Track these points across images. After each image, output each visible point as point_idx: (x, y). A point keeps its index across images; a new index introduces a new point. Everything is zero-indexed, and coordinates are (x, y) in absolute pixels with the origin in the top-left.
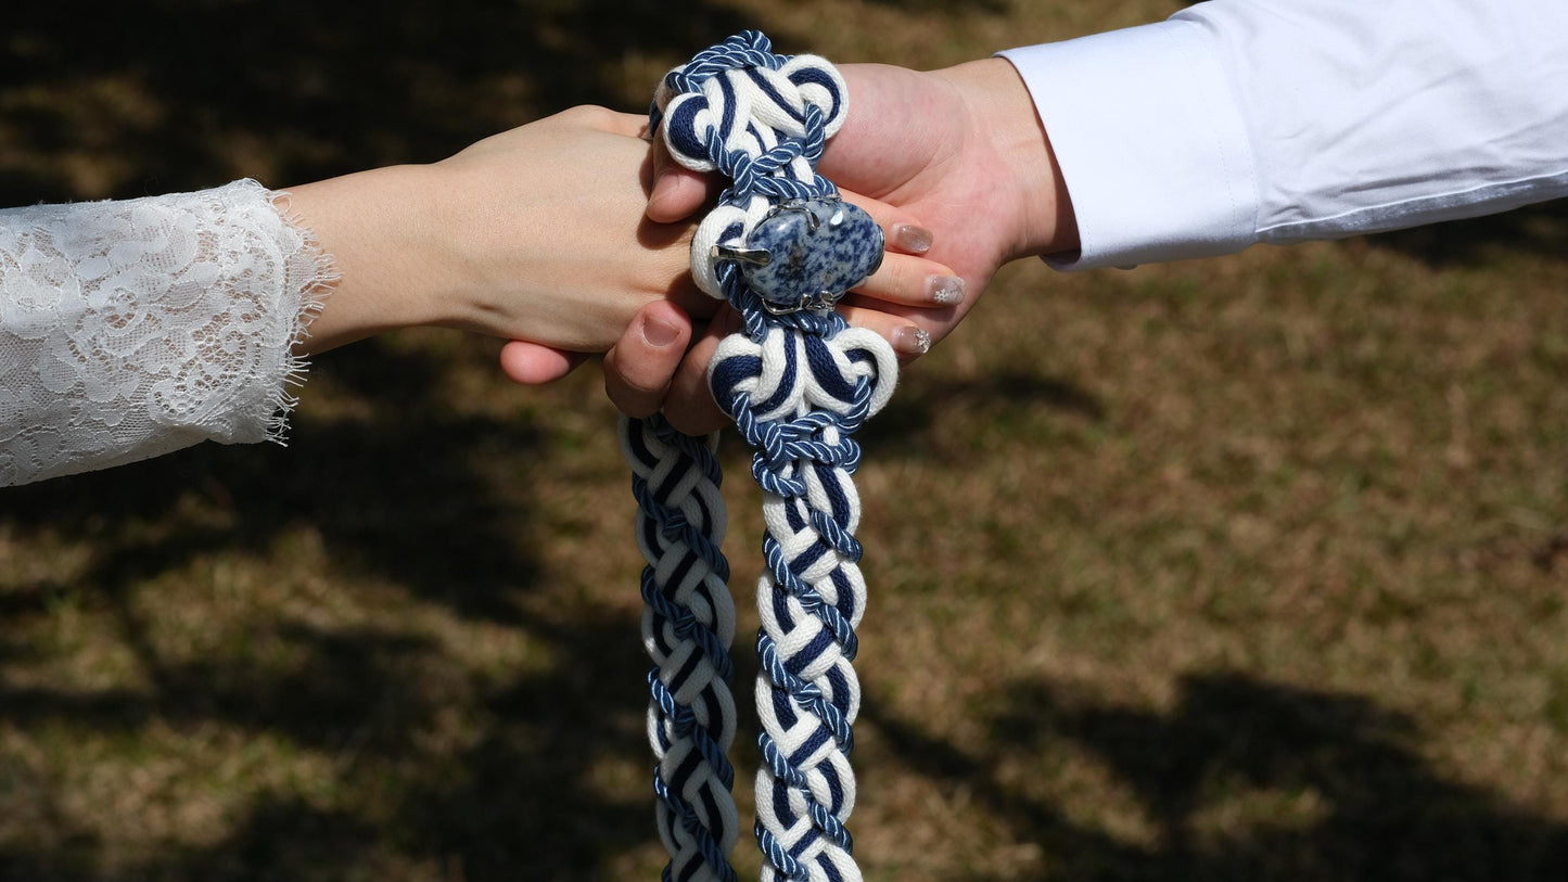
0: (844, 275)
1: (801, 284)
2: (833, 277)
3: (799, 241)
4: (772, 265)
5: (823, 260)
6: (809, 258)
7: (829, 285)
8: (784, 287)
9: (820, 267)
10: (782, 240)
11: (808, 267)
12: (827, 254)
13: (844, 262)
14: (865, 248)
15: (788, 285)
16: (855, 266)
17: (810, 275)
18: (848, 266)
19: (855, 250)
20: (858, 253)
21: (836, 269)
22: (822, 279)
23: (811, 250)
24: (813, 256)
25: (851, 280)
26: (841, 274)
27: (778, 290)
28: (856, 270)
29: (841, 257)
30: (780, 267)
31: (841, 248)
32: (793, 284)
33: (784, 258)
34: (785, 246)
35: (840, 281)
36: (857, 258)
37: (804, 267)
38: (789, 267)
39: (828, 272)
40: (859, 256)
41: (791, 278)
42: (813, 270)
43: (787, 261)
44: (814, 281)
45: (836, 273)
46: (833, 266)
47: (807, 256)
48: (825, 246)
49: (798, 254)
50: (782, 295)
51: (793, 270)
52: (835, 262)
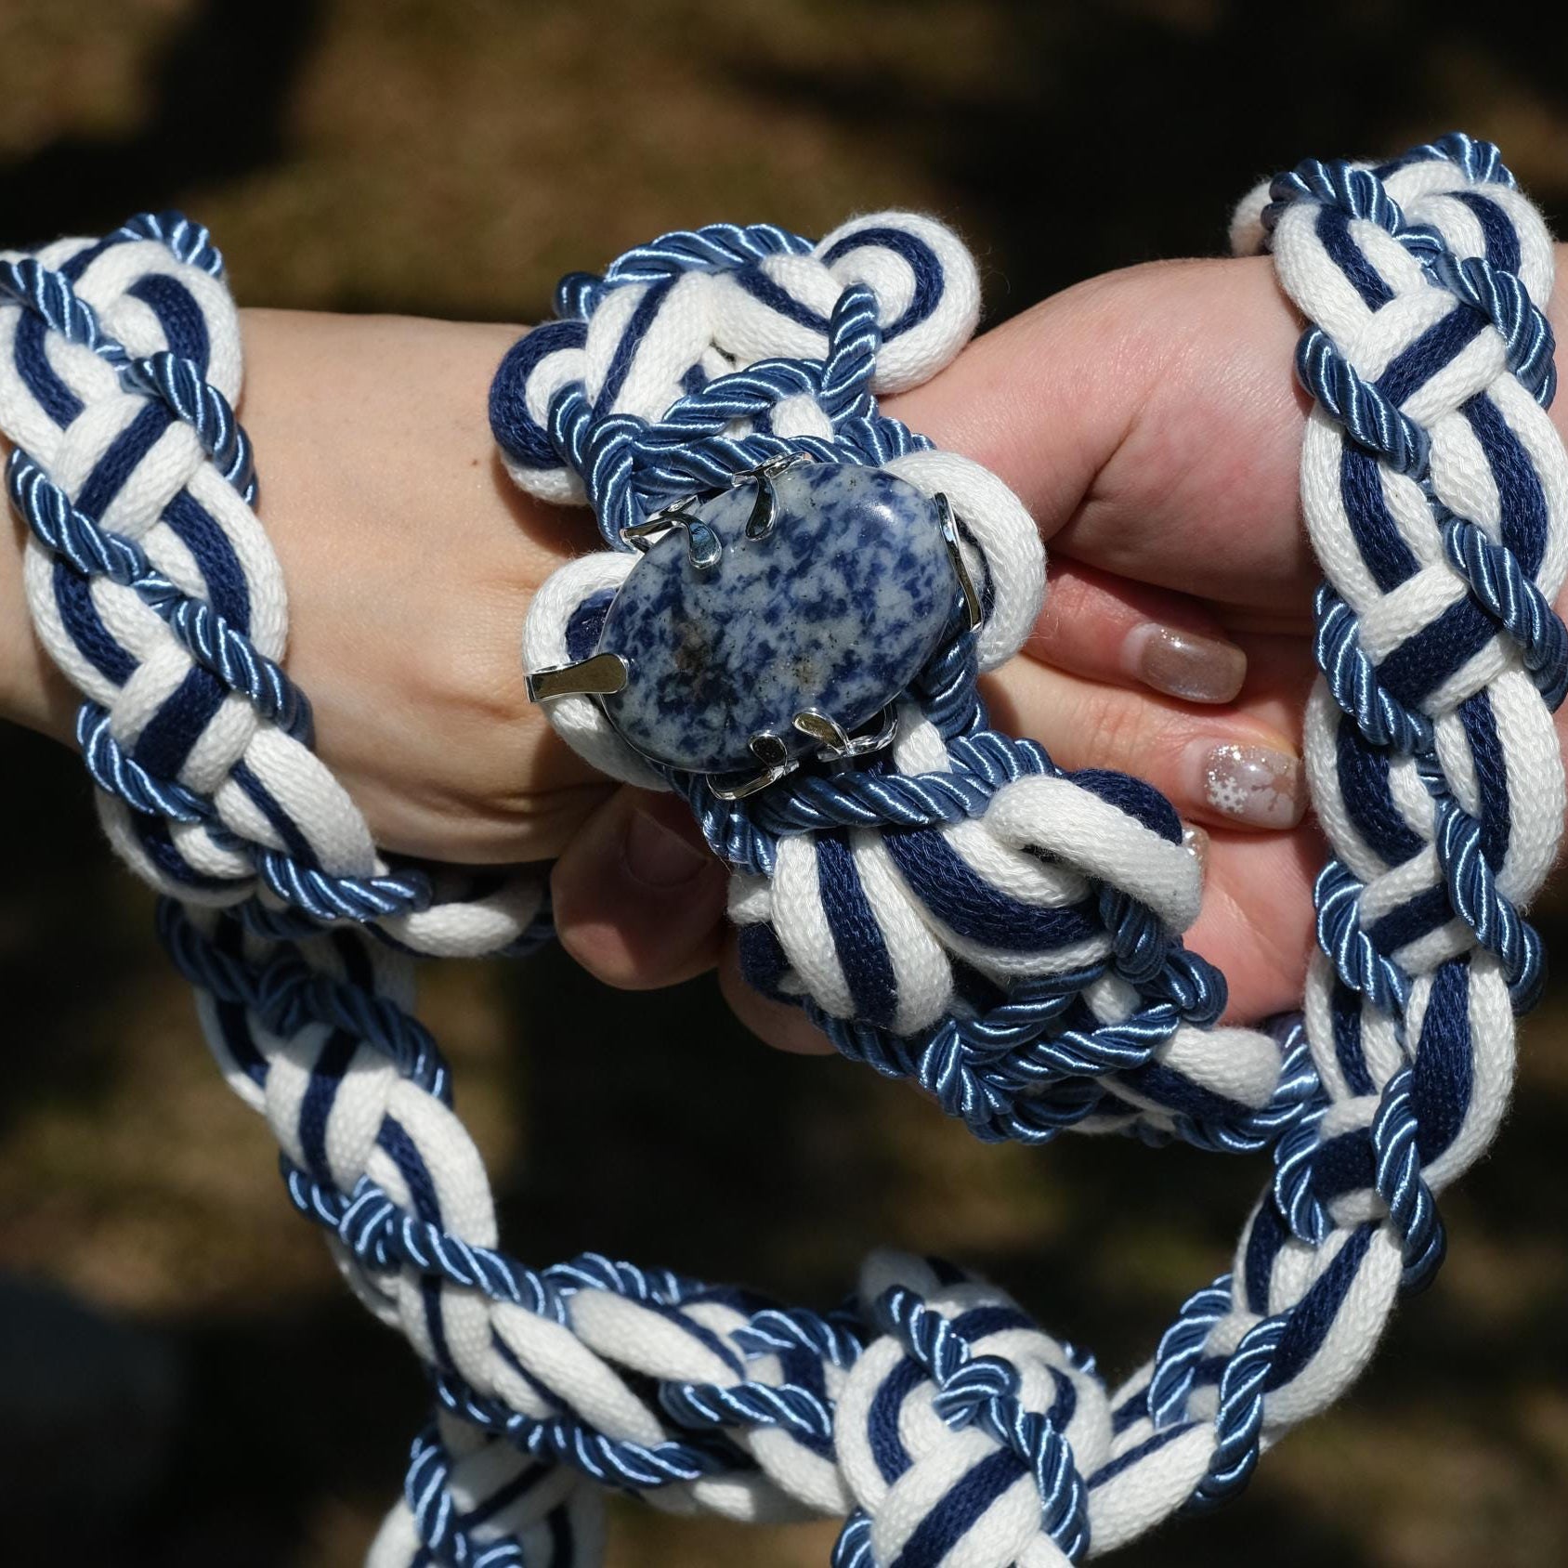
0: (848, 654)
1: (737, 712)
2: (819, 666)
3: (688, 606)
4: (642, 684)
5: (767, 633)
6: (727, 641)
7: (818, 688)
8: (696, 731)
9: (767, 653)
10: (648, 616)
11: (734, 663)
12: (772, 616)
13: (829, 621)
14: (876, 569)
15: (704, 724)
16: (867, 622)
17: (749, 681)
18: (846, 630)
19: (850, 580)
20: (860, 585)
21: (817, 644)
22: (788, 680)
23: (724, 619)
24: (736, 635)
25: (879, 659)
26: (836, 655)
27: (688, 744)
28: (879, 627)
29: (816, 610)
30: (662, 684)
31: (805, 589)
32: (715, 717)
33: (664, 662)
34: (656, 631)
35: (847, 667)
36: (865, 598)
37: (723, 666)
38: (684, 680)
39: (797, 659)
40: (868, 593)
41: (702, 706)
42: (750, 668)
43: (674, 666)
44: (770, 692)
45: (819, 654)
46: (801, 640)
47: (720, 637)
48: (761, 596)
49: (695, 640)
50: (710, 750)
51: (696, 684)
52: (803, 629)
